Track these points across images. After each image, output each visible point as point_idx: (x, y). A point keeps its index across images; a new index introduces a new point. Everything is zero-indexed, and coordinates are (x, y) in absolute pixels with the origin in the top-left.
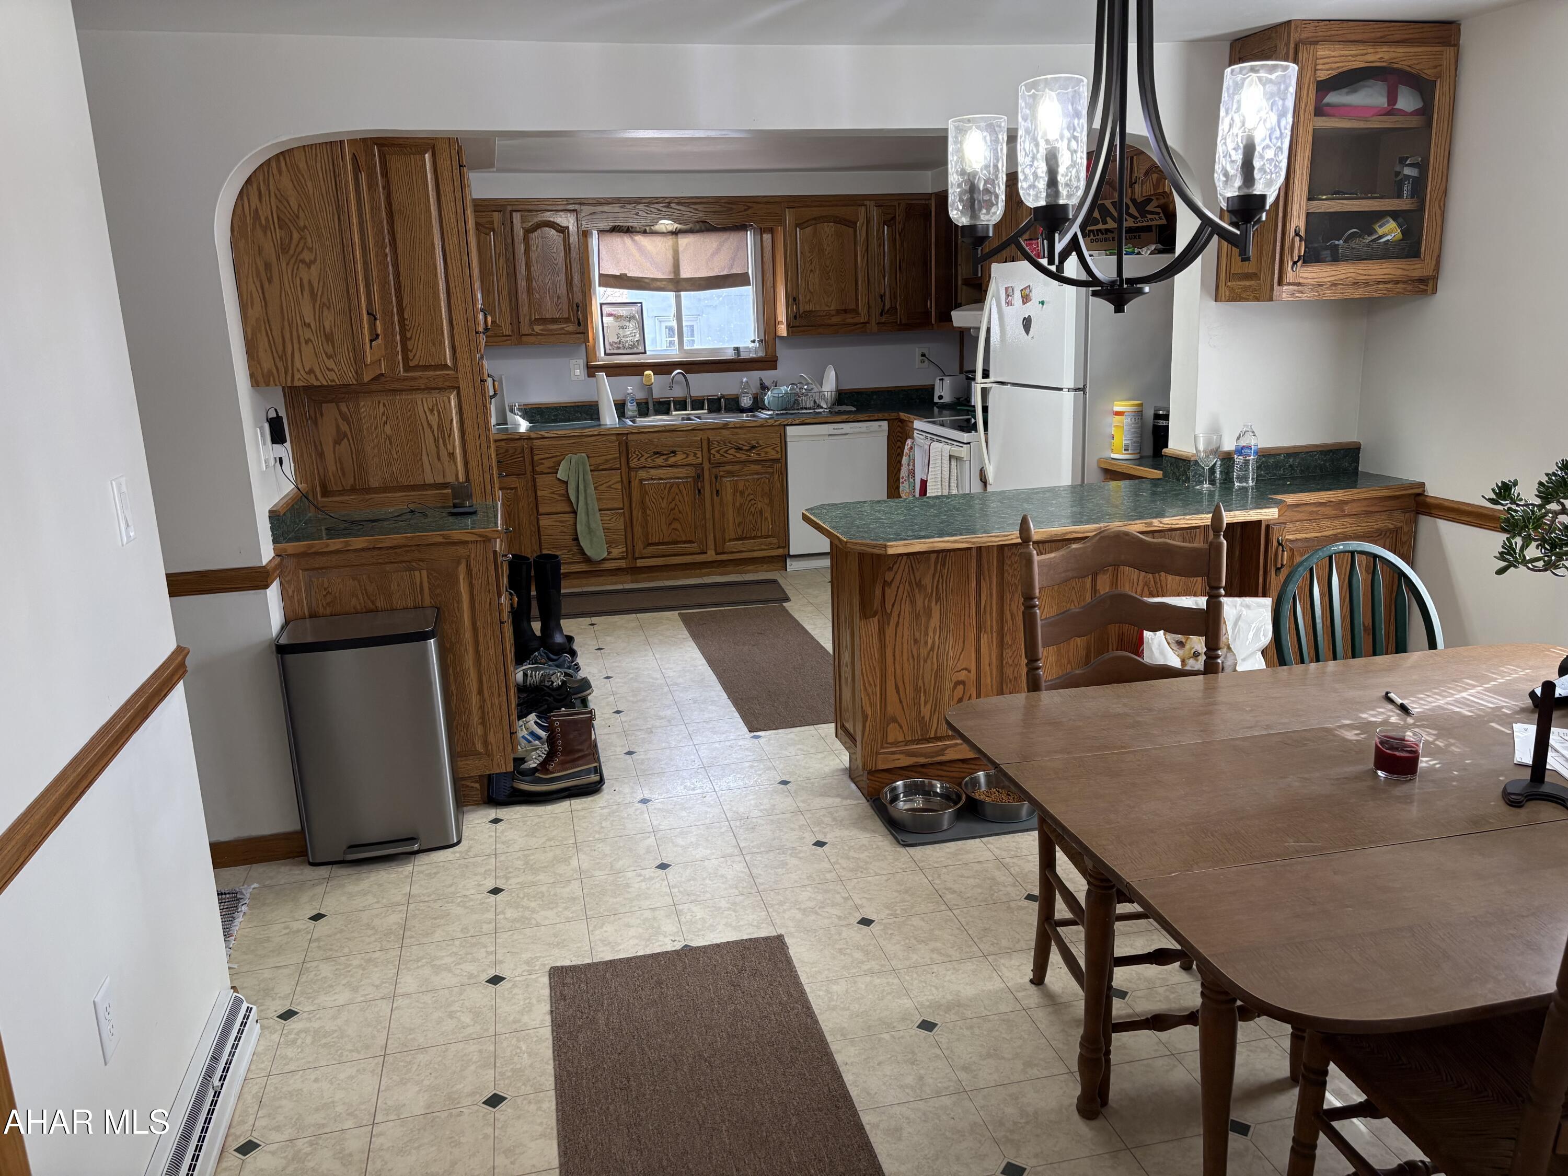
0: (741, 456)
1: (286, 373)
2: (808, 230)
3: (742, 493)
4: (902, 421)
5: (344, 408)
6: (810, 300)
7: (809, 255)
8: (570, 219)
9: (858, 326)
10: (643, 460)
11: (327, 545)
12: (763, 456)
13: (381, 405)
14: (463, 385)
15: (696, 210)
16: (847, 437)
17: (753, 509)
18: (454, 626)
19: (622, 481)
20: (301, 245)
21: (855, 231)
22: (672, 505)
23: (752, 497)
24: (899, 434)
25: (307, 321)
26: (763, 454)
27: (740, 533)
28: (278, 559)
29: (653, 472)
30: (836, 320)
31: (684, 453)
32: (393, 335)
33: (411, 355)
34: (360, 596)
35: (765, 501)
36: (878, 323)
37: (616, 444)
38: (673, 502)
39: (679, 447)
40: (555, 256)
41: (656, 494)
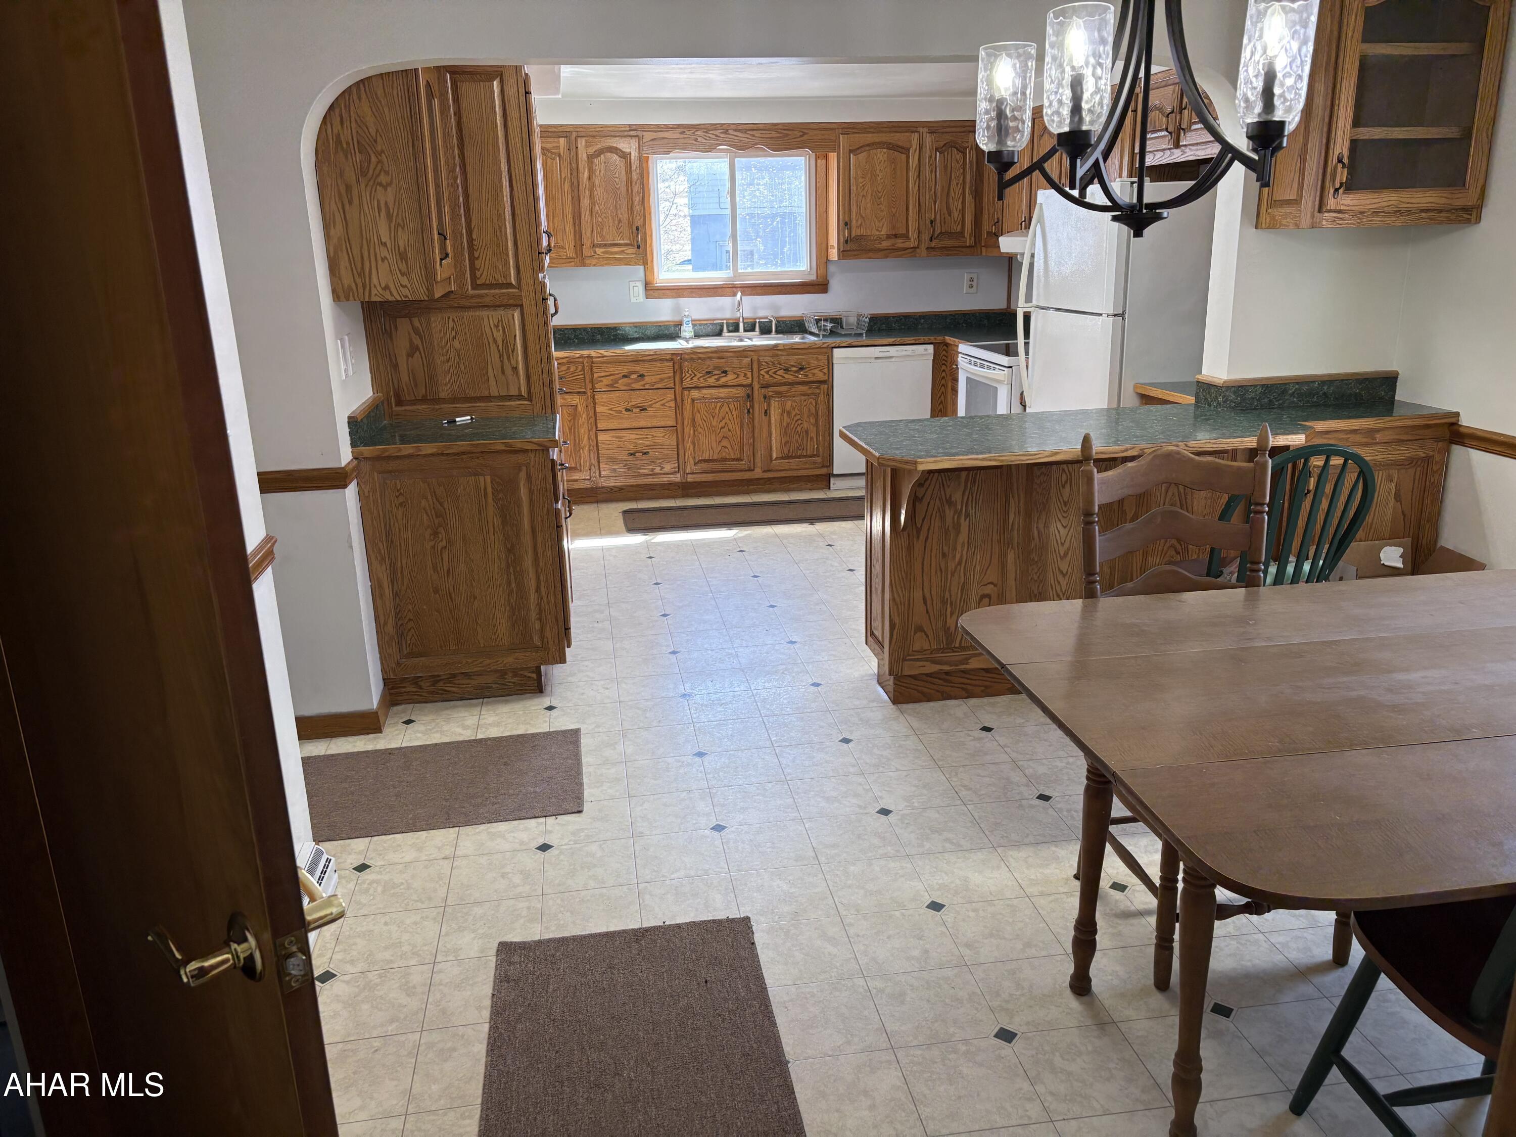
0: (789, 377)
1: (364, 289)
2: (862, 156)
3: (789, 413)
4: (947, 345)
5: (416, 323)
6: (861, 225)
7: (861, 180)
8: (632, 145)
9: (907, 251)
10: (695, 379)
11: (400, 450)
12: (811, 378)
13: (451, 320)
14: (526, 303)
15: (753, 136)
16: (893, 360)
17: (799, 429)
18: (514, 529)
19: (675, 399)
20: (379, 167)
21: (908, 157)
22: (722, 424)
23: (799, 417)
24: (944, 357)
25: (383, 240)
26: (810, 375)
27: (786, 451)
28: (356, 462)
29: (705, 391)
30: (886, 244)
31: (735, 373)
32: (462, 254)
33: (478, 274)
34: (429, 497)
35: (811, 421)
36: (927, 248)
37: (671, 364)
38: (723, 420)
39: (730, 367)
40: (617, 180)
41: (707, 412)
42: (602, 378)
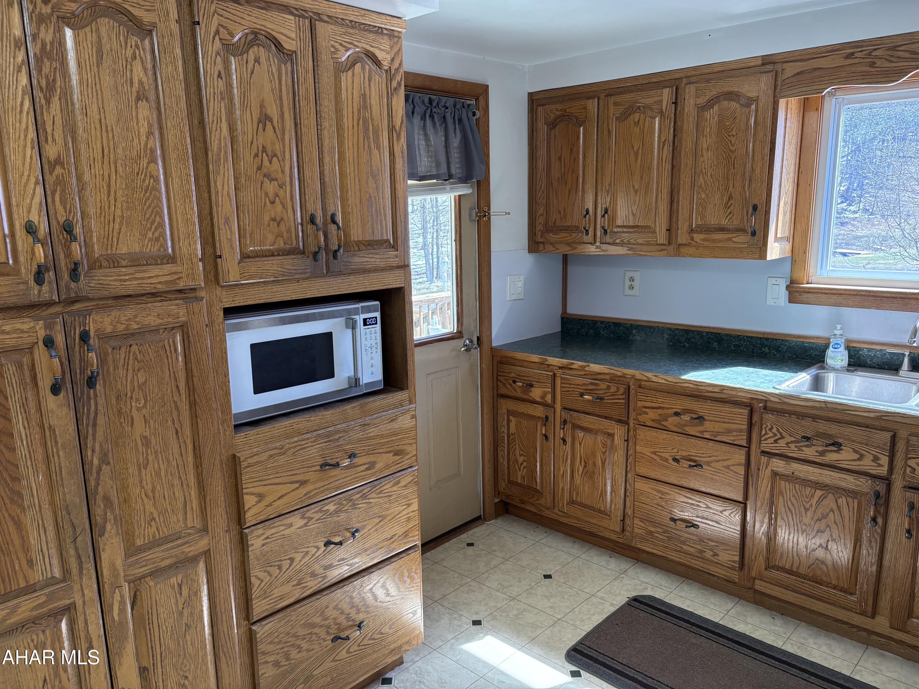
8: (762, 85)
10: (782, 443)
19: (748, 465)
29: (795, 466)
31: (855, 451)
37: (746, 412)
38: (823, 520)
39: (848, 440)
40: (733, 139)
41: (796, 498)
42: (647, 410)
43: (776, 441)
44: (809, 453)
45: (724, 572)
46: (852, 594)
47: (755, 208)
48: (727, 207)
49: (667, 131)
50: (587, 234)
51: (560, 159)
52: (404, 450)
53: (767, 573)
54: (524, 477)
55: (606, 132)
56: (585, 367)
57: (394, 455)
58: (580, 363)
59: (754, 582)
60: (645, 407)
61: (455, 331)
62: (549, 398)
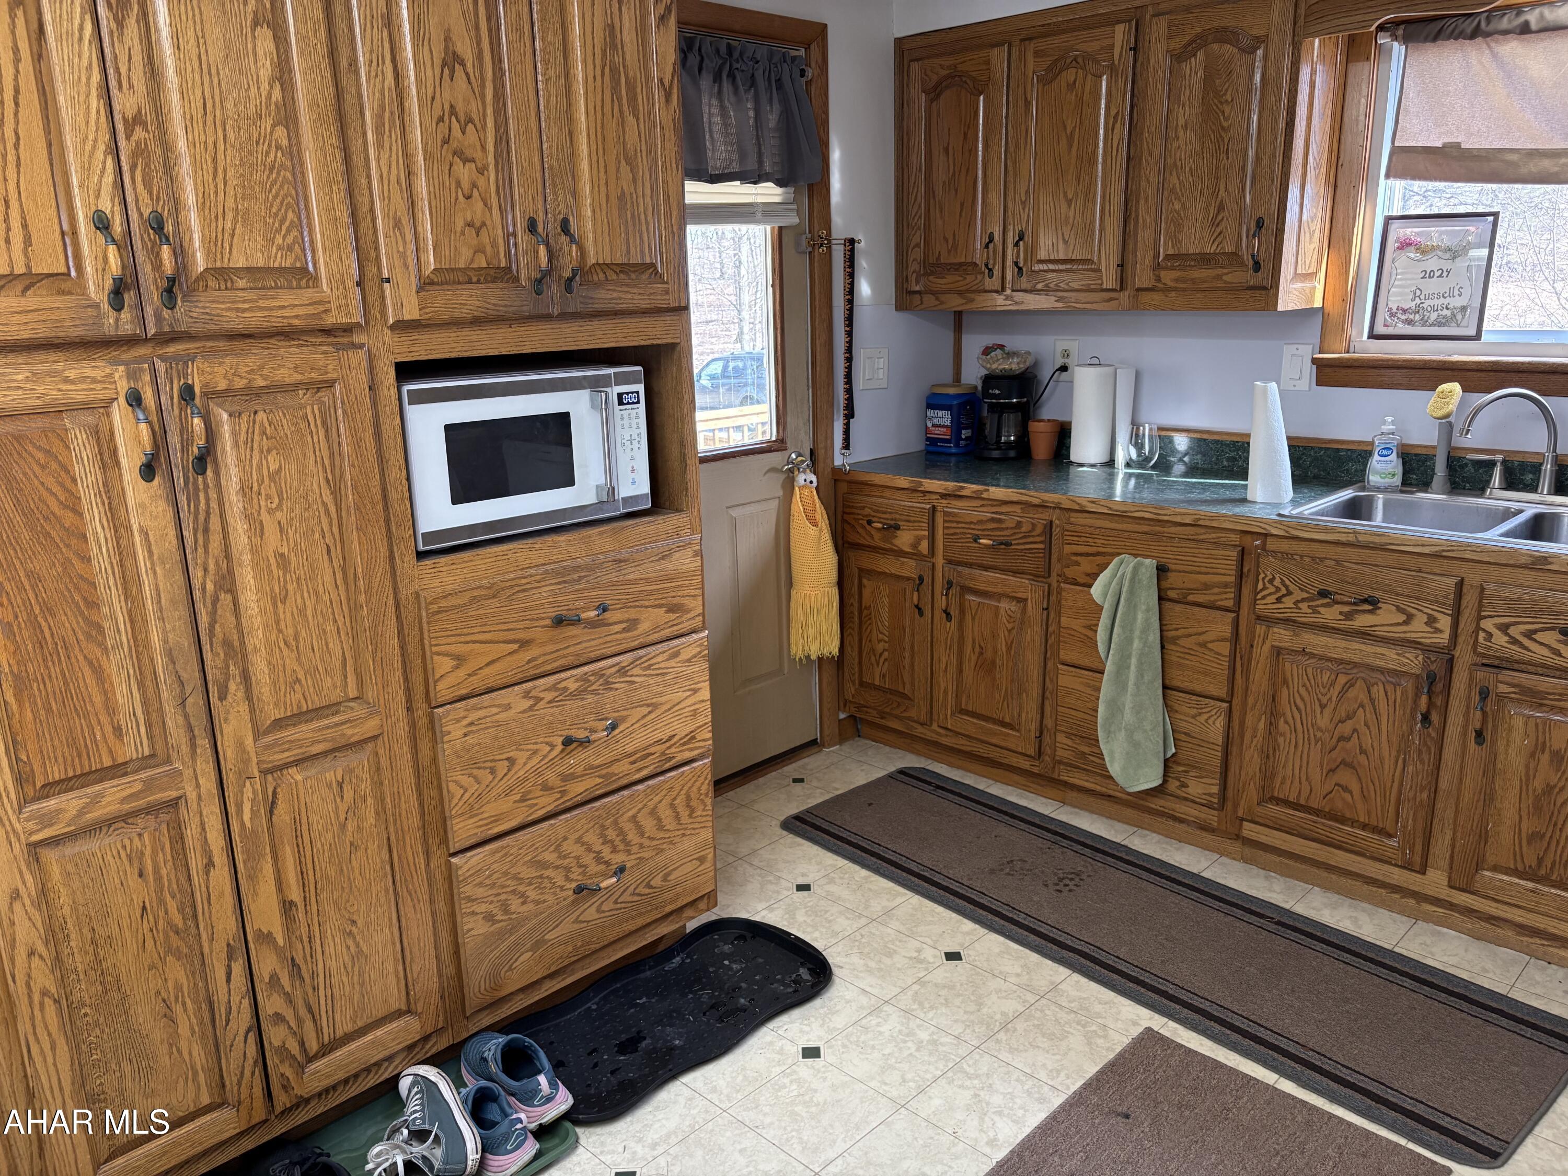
3: (1557, 757)
8: (1274, 16)
10: (1288, 602)
19: (1233, 638)
22: (1347, 728)
27: (1531, 860)
29: (1311, 638)
31: (1401, 611)
37: (1234, 554)
38: (1349, 722)
39: (1389, 592)
40: (1227, 110)
41: (1307, 689)
42: (1079, 558)
43: (1279, 600)
44: (1330, 614)
45: (1196, 813)
46: (1390, 836)
47: (1260, 224)
48: (1215, 223)
49: (1120, 99)
50: (991, 276)
51: (946, 150)
52: (684, 605)
53: (1259, 810)
54: (884, 676)
55: (1021, 103)
56: (981, 492)
57: (667, 612)
58: (975, 487)
59: (1241, 825)
60: (1076, 554)
61: (774, 438)
62: (924, 546)
